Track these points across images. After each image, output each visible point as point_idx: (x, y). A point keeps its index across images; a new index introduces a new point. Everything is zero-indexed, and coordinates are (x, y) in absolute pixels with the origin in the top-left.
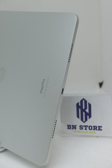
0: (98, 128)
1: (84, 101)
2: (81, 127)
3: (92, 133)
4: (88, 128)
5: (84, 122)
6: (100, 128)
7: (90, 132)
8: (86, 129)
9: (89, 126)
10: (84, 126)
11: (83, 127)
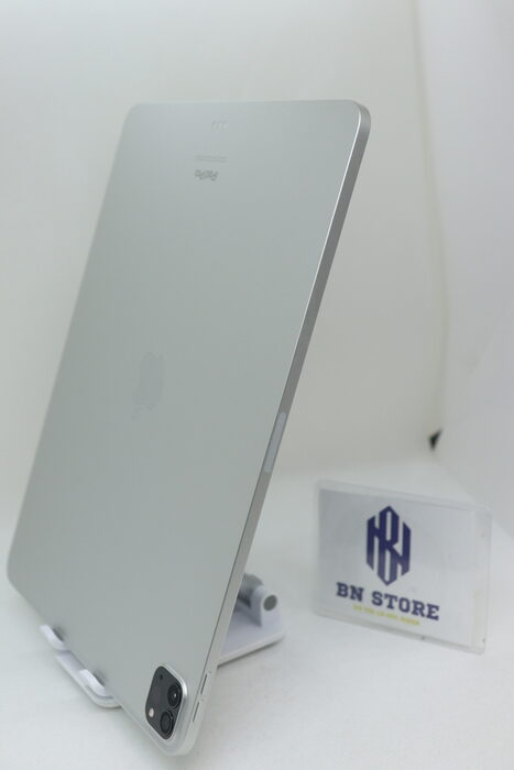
0: (426, 611)
1: (389, 515)
2: (377, 596)
3: (409, 621)
4: (396, 604)
5: (387, 583)
6: (431, 612)
7: (403, 619)
8: (390, 606)
9: (399, 597)
10: (387, 596)
11: (383, 599)
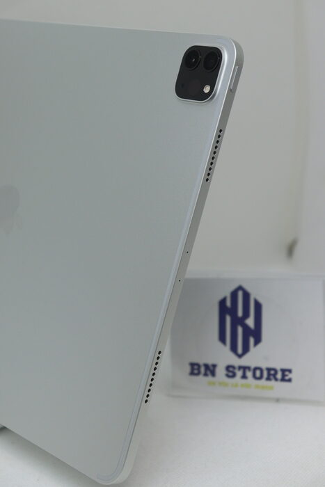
0: (279, 376)
1: (240, 293)
2: (231, 369)
3: (263, 388)
5: (240, 356)
7: (257, 387)
8: (244, 377)
9: (253, 367)
10: (240, 368)
11: (237, 371)
